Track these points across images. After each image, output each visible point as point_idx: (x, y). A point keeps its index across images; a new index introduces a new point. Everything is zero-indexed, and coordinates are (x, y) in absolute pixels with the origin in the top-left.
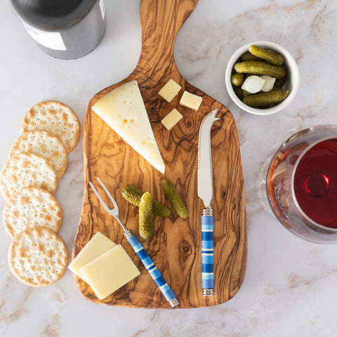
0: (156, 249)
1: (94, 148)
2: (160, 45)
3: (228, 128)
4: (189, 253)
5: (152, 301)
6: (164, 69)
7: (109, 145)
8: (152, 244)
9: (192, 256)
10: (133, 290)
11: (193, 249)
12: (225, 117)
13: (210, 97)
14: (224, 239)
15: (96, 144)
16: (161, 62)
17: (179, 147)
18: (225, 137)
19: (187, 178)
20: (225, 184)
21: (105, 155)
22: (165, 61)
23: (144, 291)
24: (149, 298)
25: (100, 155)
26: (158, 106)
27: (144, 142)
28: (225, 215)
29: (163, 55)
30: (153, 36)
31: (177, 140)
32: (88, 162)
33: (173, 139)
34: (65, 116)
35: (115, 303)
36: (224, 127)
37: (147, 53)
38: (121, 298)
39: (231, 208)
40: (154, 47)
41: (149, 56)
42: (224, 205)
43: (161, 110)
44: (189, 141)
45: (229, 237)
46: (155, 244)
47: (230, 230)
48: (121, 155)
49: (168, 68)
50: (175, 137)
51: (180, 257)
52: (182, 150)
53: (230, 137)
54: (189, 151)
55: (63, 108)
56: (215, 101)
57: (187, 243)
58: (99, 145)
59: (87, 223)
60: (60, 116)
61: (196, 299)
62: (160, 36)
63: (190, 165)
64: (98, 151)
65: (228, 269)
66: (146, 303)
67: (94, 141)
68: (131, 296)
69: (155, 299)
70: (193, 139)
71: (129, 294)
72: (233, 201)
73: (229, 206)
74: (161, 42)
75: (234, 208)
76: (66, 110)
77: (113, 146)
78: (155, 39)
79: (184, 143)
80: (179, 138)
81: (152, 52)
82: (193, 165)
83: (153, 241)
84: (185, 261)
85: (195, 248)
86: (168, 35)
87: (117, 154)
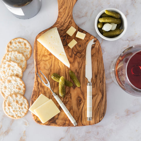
0: (67, 101)
1: (38, 57)
2: (67, 11)
3: (97, 47)
4: (81, 102)
5: (66, 123)
6: (68, 22)
7: (45, 56)
8: (65, 98)
9: (83, 103)
10: (57, 119)
12: (96, 42)
13: (89, 34)
14: (97, 95)
15: (40, 56)
16: (67, 19)
17: (76, 56)
18: (96, 51)
19: (79, 69)
20: (96, 72)
21: (43, 60)
22: (69, 18)
23: (62, 119)
24: (64, 122)
26: (66, 38)
27: (60, 54)
28: (97, 85)
29: (68, 15)
30: (63, 7)
31: (75, 53)
32: (36, 63)
33: (73, 52)
34: (25, 44)
35: (50, 125)
36: (95, 47)
37: (61, 15)
38: (52, 122)
39: (99, 82)
40: (64, 12)
41: (62, 16)
42: (96, 80)
43: (68, 40)
44: (80, 53)
45: (98, 95)
46: (66, 98)
47: (99, 91)
48: (50, 60)
49: (70, 21)
50: (74, 52)
51: (77, 104)
52: (77, 57)
53: (98, 51)
54: (80, 57)
55: (24, 41)
56: (91, 35)
57: (81, 98)
58: (41, 56)
59: (36, 90)
60: (23, 44)
61: (85, 122)
62: (66, 7)
63: (81, 64)
64: (41, 59)
65: (99, 109)
66: (63, 124)
67: (38, 54)
68: (56, 122)
69: (67, 122)
70: (82, 52)
71: (55, 121)
72: (100, 79)
73: (98, 81)
74: (67, 10)
75: (101, 82)
76: (26, 42)
77: (47, 56)
78: (64, 9)
79: (78, 54)
81: (63, 15)
82: (82, 64)
83: (66, 97)
84: (79, 106)
85: (84, 100)
86: (70, 6)
87: (49, 60)
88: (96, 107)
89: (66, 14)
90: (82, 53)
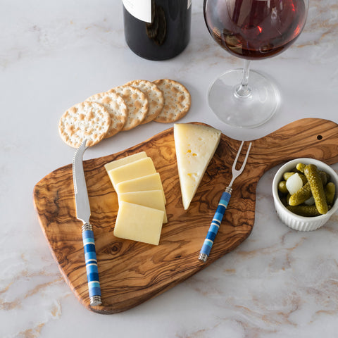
0: (103, 225)
1: (161, 141)
2: (273, 149)
3: (237, 232)
4: (113, 253)
5: (56, 242)
6: (256, 161)
7: (170, 150)
8: (105, 220)
9: (112, 257)
10: (58, 223)
11: (118, 255)
12: (245, 225)
13: (254, 206)
14: (141, 275)
15: (165, 141)
16: (260, 157)
17: (199, 203)
18: (228, 234)
19: (177, 221)
20: (188, 253)
21: (160, 151)
22: (262, 159)
23: (62, 232)
24: (58, 239)
25: (158, 148)
26: (222, 171)
27: (190, 175)
28: (161, 266)
29: (266, 155)
30: (277, 141)
31: (203, 198)
32: (148, 142)
33: (202, 195)
35: (40, 215)
36: (236, 228)
37: (261, 143)
38: (47, 217)
39: (170, 268)
40: (269, 145)
41: (259, 146)
42: (171, 261)
43: (221, 175)
44: (208, 208)
45: (144, 278)
46: (107, 222)
47: (151, 277)
48: (168, 163)
49: (258, 163)
50: (205, 196)
51: (104, 247)
52: (198, 206)
53: (231, 237)
54: (200, 211)
56: (254, 212)
57: (121, 248)
58: (166, 143)
59: (97, 163)
61: (75, 277)
62: (280, 146)
63: (188, 218)
64: (160, 145)
65: (116, 291)
66: (52, 238)
67: (167, 138)
68: (52, 224)
69: (59, 244)
70: (212, 210)
71: (53, 221)
72: (177, 266)
73: (171, 266)
74: (276, 149)
75: (171, 270)
76: (186, 95)
77: (170, 154)
78: (275, 143)
79: (204, 205)
80: (206, 199)
81: (263, 146)
82: (191, 220)
83: (108, 220)
84: (105, 252)
85: (120, 256)
86: (285, 151)
87: (166, 160)
88: (116, 285)
89: (268, 150)
90: (210, 211)
